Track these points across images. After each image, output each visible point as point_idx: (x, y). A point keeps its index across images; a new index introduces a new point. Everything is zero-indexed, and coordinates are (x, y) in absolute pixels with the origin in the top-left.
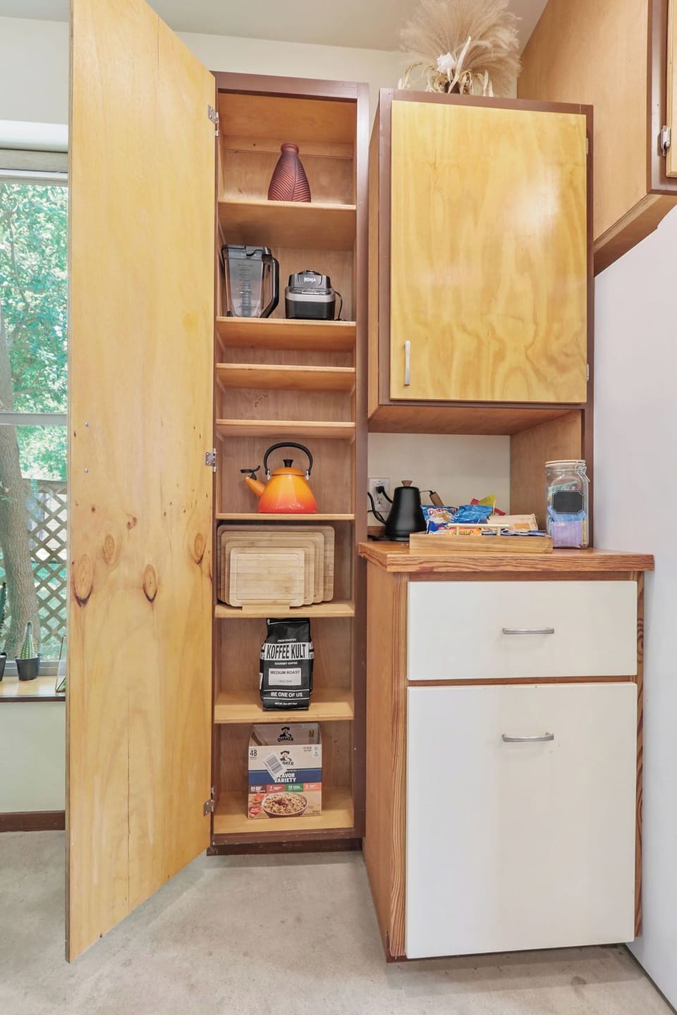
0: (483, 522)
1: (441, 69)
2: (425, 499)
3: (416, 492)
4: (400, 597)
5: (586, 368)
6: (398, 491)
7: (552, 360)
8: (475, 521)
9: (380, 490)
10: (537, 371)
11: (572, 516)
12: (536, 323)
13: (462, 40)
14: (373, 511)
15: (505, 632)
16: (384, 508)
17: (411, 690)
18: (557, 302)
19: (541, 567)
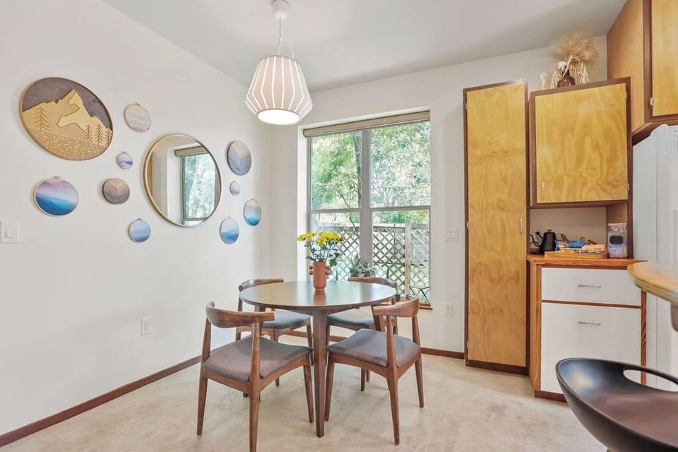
0: (580, 247)
1: (559, 68)
2: (558, 237)
3: (554, 234)
4: (539, 272)
5: (627, 186)
6: (545, 234)
7: (610, 184)
8: (577, 247)
9: (538, 233)
10: (602, 189)
11: (618, 245)
12: (602, 170)
13: (568, 55)
14: (534, 242)
15: (580, 286)
16: (540, 241)
17: (542, 303)
18: (612, 160)
19: (594, 264)
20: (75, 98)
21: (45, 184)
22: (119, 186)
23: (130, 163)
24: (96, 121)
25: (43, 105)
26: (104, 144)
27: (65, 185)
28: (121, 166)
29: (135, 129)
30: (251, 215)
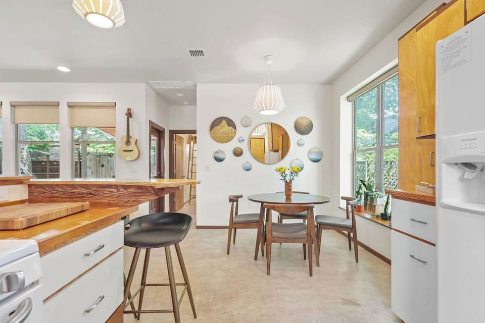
20: (224, 122)
21: (216, 152)
22: (239, 150)
23: (243, 140)
24: (231, 128)
25: (216, 127)
26: (234, 135)
27: (222, 152)
28: (240, 142)
29: (245, 127)
30: (315, 157)
